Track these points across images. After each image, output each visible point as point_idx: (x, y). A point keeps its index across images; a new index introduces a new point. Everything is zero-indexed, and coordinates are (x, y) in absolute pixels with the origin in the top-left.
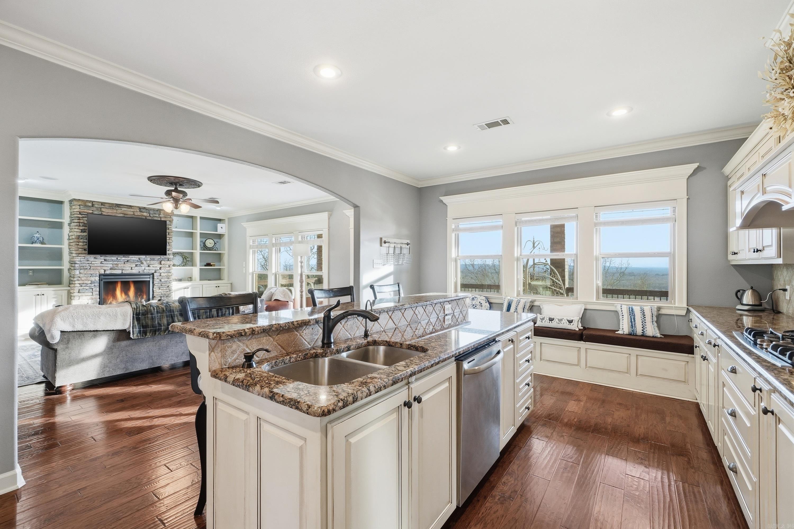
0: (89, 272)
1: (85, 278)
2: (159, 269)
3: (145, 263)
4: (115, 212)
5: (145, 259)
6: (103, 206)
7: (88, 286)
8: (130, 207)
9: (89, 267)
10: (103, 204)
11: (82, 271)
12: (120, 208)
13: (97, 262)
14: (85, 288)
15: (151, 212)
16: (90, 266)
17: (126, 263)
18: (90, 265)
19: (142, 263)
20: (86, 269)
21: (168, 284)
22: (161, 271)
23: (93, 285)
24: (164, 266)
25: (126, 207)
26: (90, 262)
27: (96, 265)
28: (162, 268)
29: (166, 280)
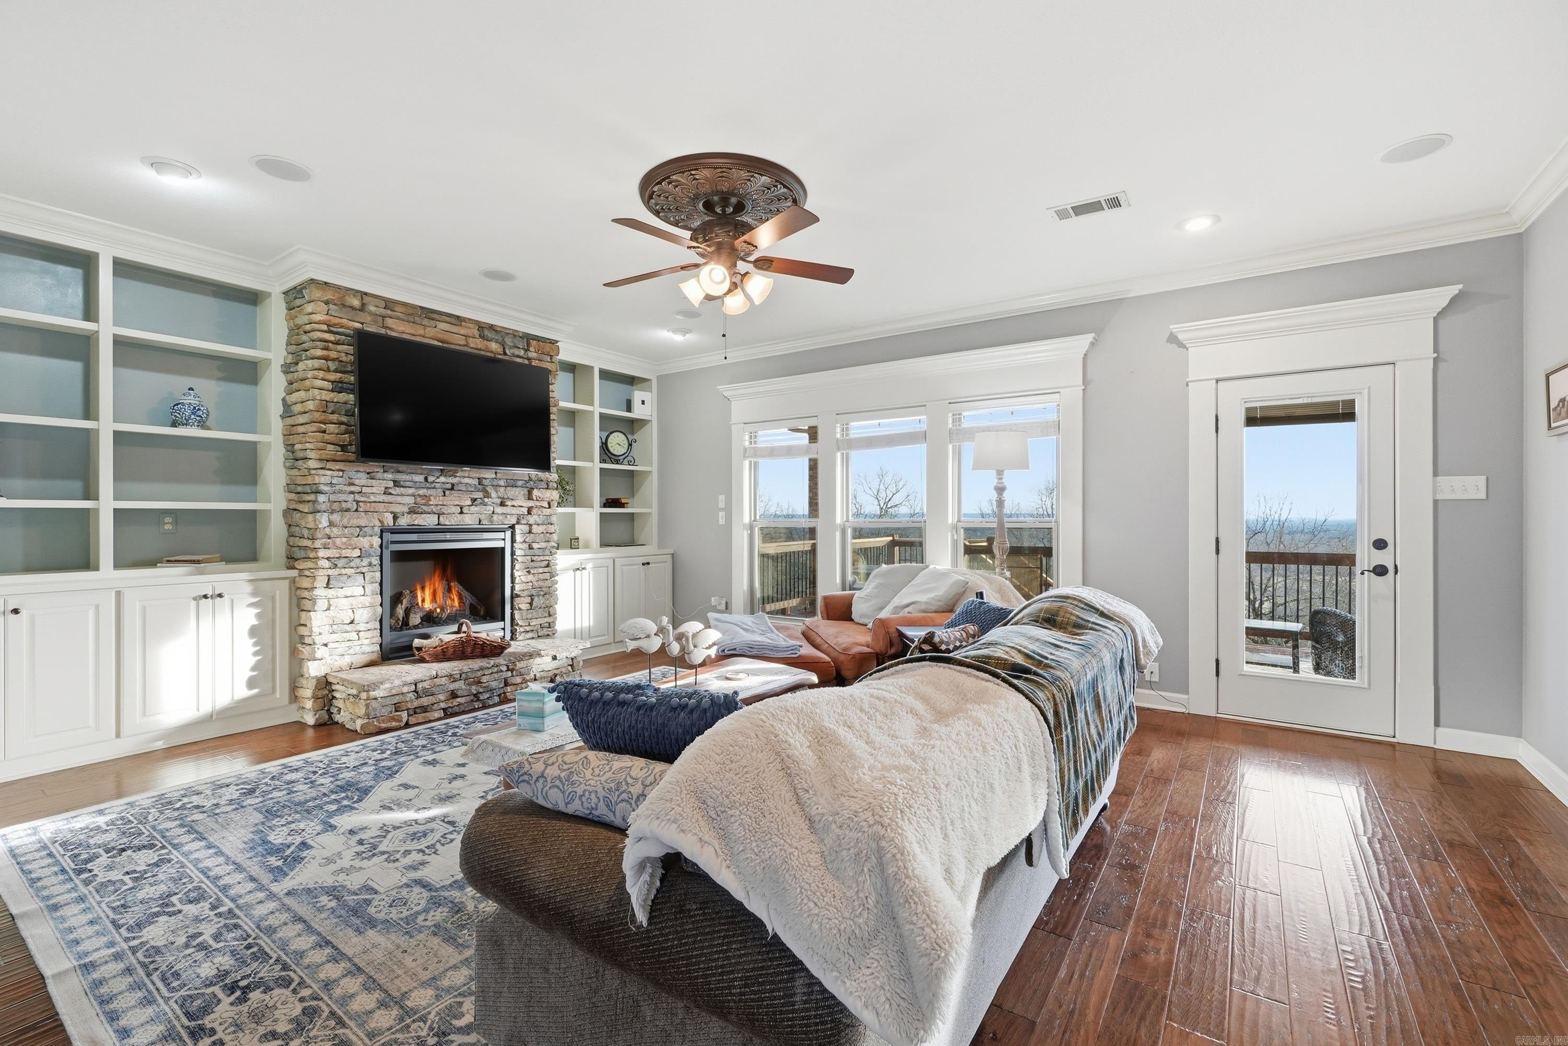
0: (356, 522)
1: (344, 540)
2: (525, 511)
3: (494, 495)
4: (421, 332)
5: (495, 483)
6: (389, 312)
7: (352, 564)
8: (458, 320)
9: (355, 504)
10: (389, 304)
11: (336, 517)
12: (432, 323)
13: (374, 490)
14: (344, 571)
15: (509, 341)
16: (358, 502)
17: (447, 492)
18: (358, 497)
19: (487, 495)
20: (348, 510)
21: (547, 558)
22: (532, 519)
23: (365, 562)
24: (538, 504)
25: (448, 319)
26: (357, 489)
27: (373, 498)
28: (534, 511)
29: (543, 545)
